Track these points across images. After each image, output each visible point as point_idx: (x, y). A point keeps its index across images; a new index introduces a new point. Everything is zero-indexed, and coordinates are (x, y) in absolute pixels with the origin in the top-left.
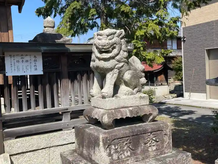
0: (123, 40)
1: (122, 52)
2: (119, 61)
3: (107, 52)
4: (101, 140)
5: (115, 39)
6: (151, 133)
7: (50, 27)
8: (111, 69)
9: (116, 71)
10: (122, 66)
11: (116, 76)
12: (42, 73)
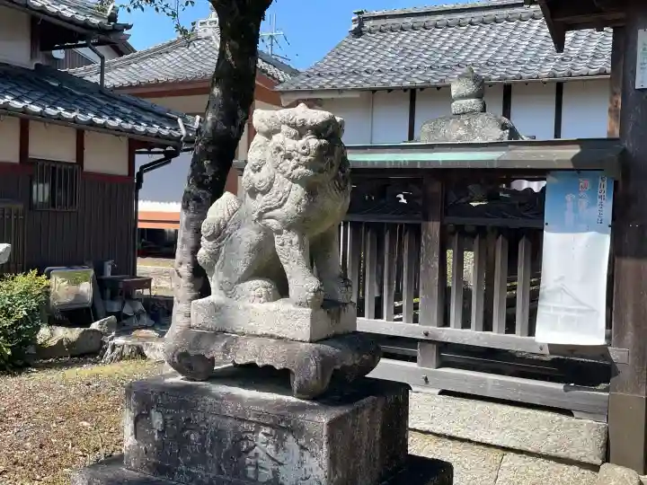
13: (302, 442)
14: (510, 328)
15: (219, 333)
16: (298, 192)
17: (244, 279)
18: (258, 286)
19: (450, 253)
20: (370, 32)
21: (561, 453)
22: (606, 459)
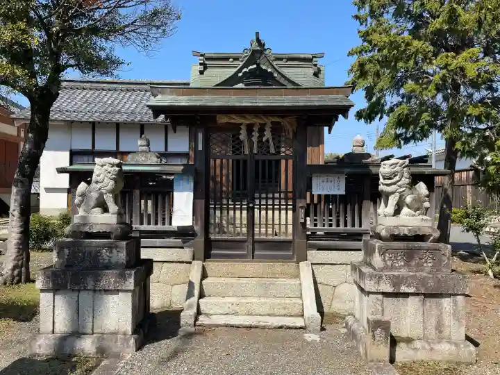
0: (405, 169)
1: (403, 179)
2: (400, 187)
3: (390, 179)
4: (377, 248)
5: (398, 168)
6: (428, 250)
7: (359, 146)
8: (393, 193)
9: (397, 195)
10: (404, 191)
11: (397, 198)
12: (344, 193)
13: (118, 250)
14: (164, 224)
15: (85, 225)
16: (112, 182)
17: (94, 207)
18: (98, 210)
19: (143, 201)
20: (65, 88)
21: (181, 260)
22: (194, 259)
